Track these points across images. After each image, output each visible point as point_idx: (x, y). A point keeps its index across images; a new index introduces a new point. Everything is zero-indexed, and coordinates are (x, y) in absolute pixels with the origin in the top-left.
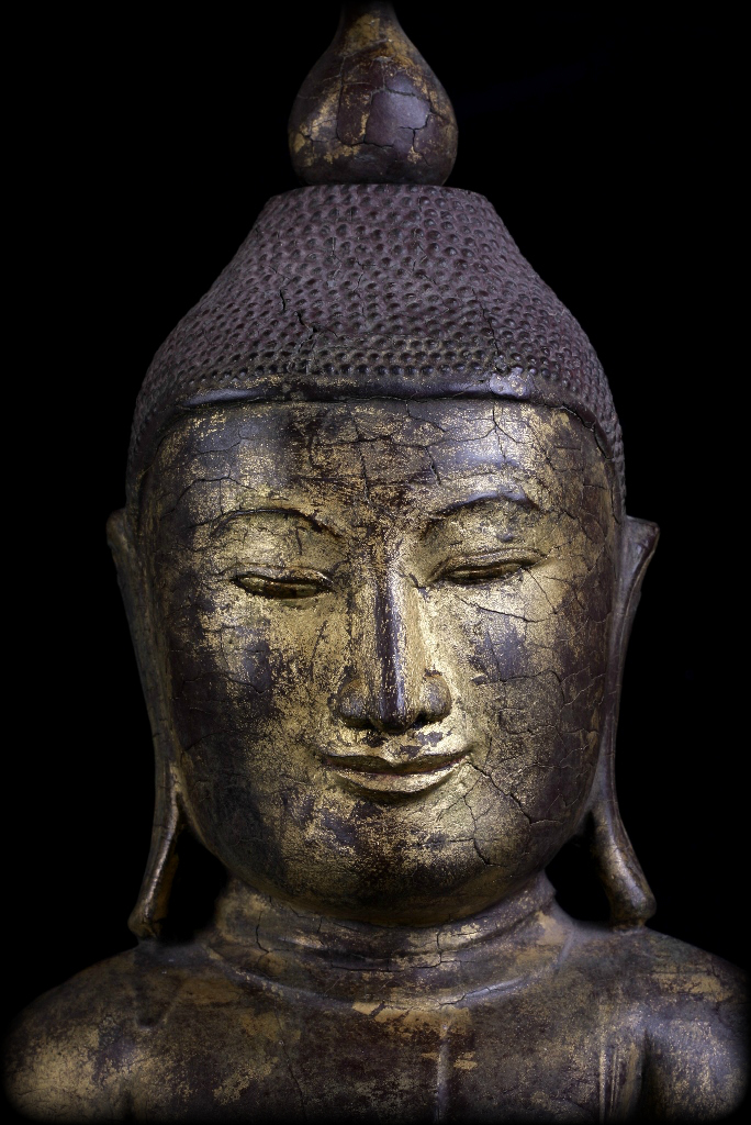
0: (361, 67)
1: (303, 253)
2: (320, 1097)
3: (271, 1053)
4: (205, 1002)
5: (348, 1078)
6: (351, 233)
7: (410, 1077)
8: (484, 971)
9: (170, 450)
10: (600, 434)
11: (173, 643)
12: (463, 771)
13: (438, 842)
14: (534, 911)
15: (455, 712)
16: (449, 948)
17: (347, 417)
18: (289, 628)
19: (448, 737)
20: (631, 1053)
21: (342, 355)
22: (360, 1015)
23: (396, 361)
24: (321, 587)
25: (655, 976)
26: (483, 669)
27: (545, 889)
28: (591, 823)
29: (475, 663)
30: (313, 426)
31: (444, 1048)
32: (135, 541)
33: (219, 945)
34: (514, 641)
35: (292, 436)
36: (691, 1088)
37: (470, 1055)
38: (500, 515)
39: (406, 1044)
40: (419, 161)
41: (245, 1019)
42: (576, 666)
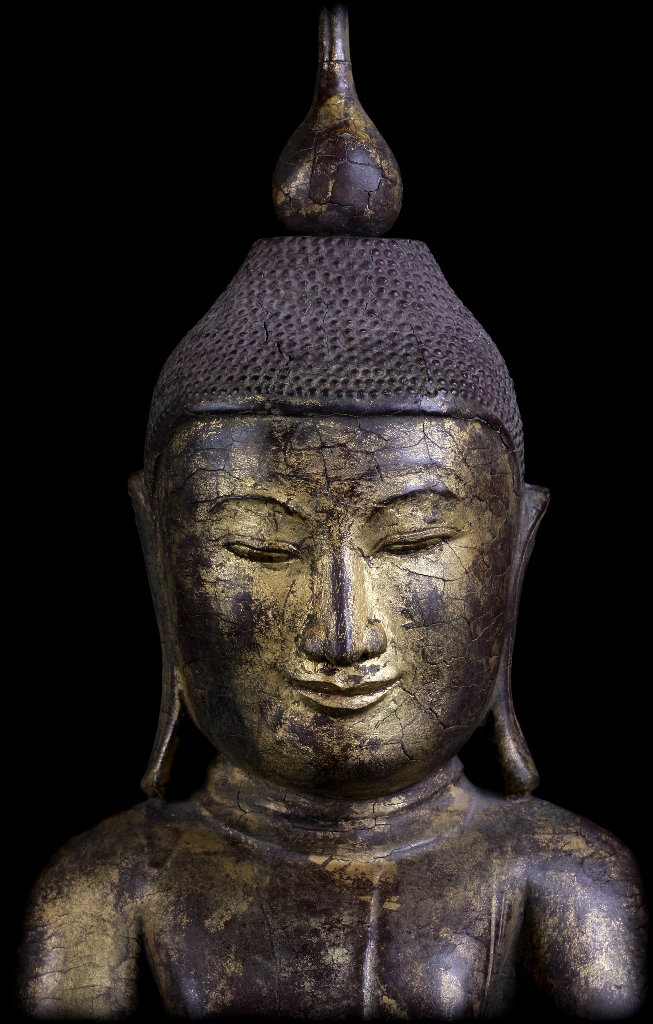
0: (329, 142)
1: (282, 292)
2: (284, 929)
3: (247, 894)
4: (199, 850)
5: (304, 915)
6: (319, 278)
7: (350, 915)
8: (407, 831)
9: (178, 443)
10: (505, 433)
11: (179, 586)
12: (395, 692)
13: (375, 744)
14: (447, 784)
15: (390, 650)
16: (382, 815)
17: (313, 429)
18: (267, 584)
19: (384, 669)
20: (516, 896)
21: (310, 381)
22: (315, 865)
23: (351, 386)
24: (291, 555)
25: (536, 836)
26: (411, 617)
27: (456, 766)
28: (491, 718)
29: (405, 613)
30: (288, 435)
31: (376, 893)
32: (150, 499)
33: (209, 804)
34: (435, 597)
35: (272, 442)
36: (560, 923)
37: (395, 899)
38: (427, 504)
39: (348, 889)
40: (372, 216)
41: (229, 866)
42: (482, 611)
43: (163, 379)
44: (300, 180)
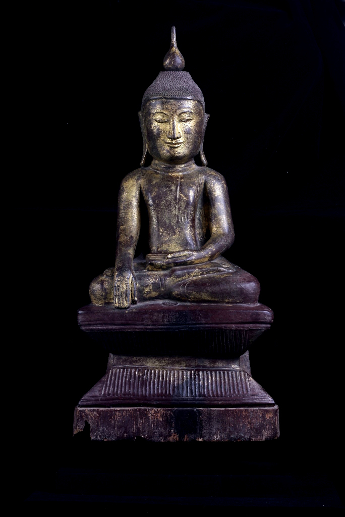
0: (173, 55)
1: (165, 80)
2: (164, 184)
3: (158, 179)
4: (150, 173)
5: (168, 182)
6: (171, 77)
7: (175, 182)
8: (184, 170)
9: (148, 104)
10: (201, 104)
11: (147, 128)
12: (183, 145)
13: (179, 153)
14: (192, 164)
15: (182, 137)
16: (181, 167)
17: (170, 101)
18: (162, 127)
19: (181, 140)
20: (203, 181)
21: (169, 94)
22: (169, 175)
23: (176, 95)
24: (166, 122)
25: (207, 172)
26: (185, 132)
27: (193, 161)
28: (199, 153)
30: (165, 103)
31: (180, 179)
32: (142, 115)
33: (152, 167)
34: (189, 129)
35: (163, 103)
37: (183, 180)
38: (188, 114)
39: (175, 178)
40: (180, 67)
41: (155, 175)
42: (198, 132)
43: (145, 94)
44: (168, 61)
